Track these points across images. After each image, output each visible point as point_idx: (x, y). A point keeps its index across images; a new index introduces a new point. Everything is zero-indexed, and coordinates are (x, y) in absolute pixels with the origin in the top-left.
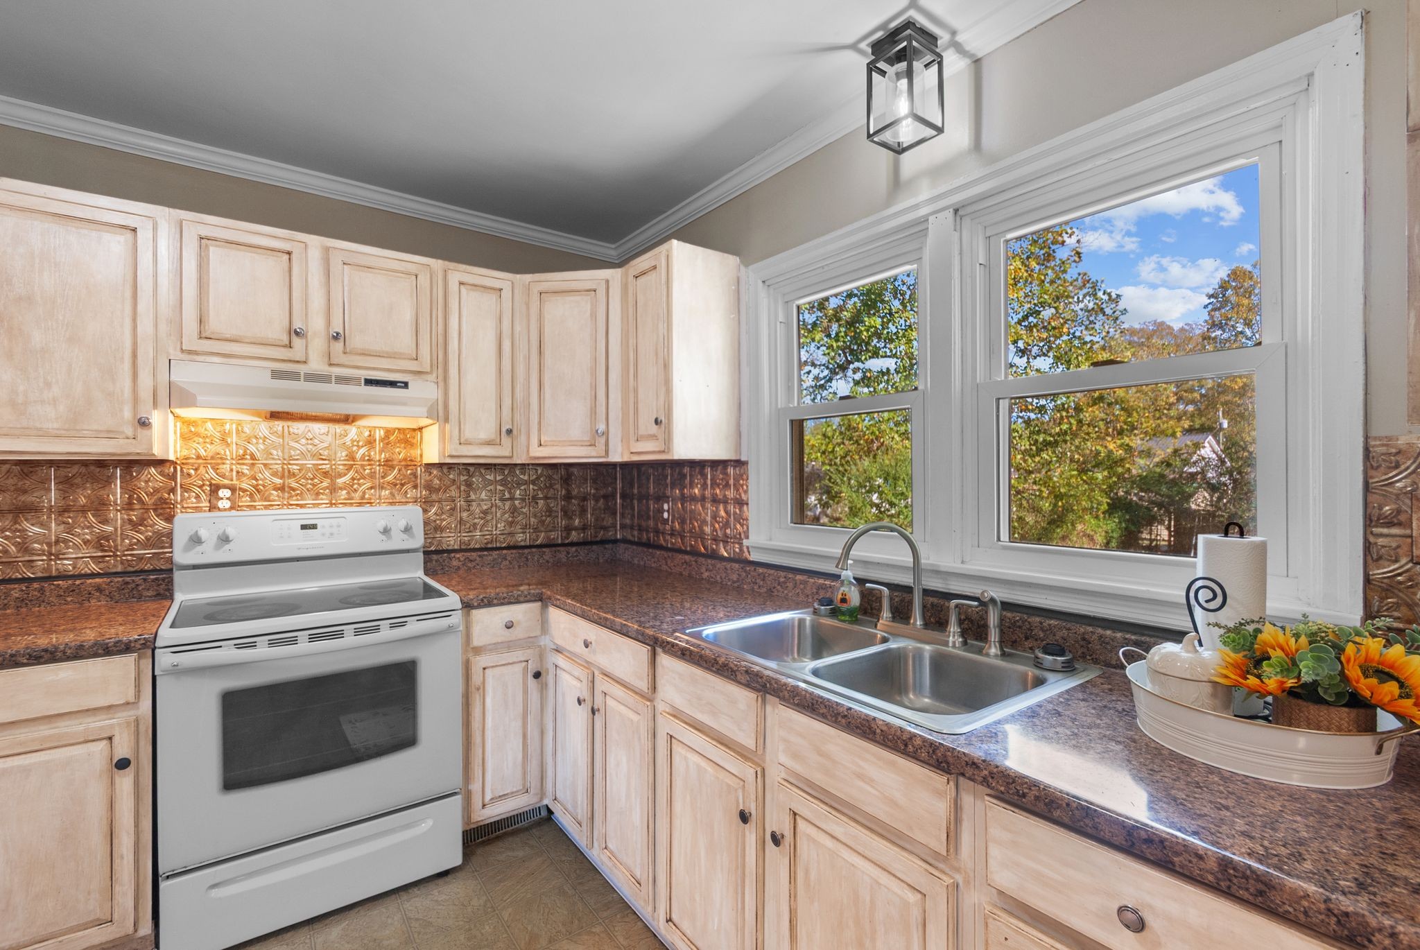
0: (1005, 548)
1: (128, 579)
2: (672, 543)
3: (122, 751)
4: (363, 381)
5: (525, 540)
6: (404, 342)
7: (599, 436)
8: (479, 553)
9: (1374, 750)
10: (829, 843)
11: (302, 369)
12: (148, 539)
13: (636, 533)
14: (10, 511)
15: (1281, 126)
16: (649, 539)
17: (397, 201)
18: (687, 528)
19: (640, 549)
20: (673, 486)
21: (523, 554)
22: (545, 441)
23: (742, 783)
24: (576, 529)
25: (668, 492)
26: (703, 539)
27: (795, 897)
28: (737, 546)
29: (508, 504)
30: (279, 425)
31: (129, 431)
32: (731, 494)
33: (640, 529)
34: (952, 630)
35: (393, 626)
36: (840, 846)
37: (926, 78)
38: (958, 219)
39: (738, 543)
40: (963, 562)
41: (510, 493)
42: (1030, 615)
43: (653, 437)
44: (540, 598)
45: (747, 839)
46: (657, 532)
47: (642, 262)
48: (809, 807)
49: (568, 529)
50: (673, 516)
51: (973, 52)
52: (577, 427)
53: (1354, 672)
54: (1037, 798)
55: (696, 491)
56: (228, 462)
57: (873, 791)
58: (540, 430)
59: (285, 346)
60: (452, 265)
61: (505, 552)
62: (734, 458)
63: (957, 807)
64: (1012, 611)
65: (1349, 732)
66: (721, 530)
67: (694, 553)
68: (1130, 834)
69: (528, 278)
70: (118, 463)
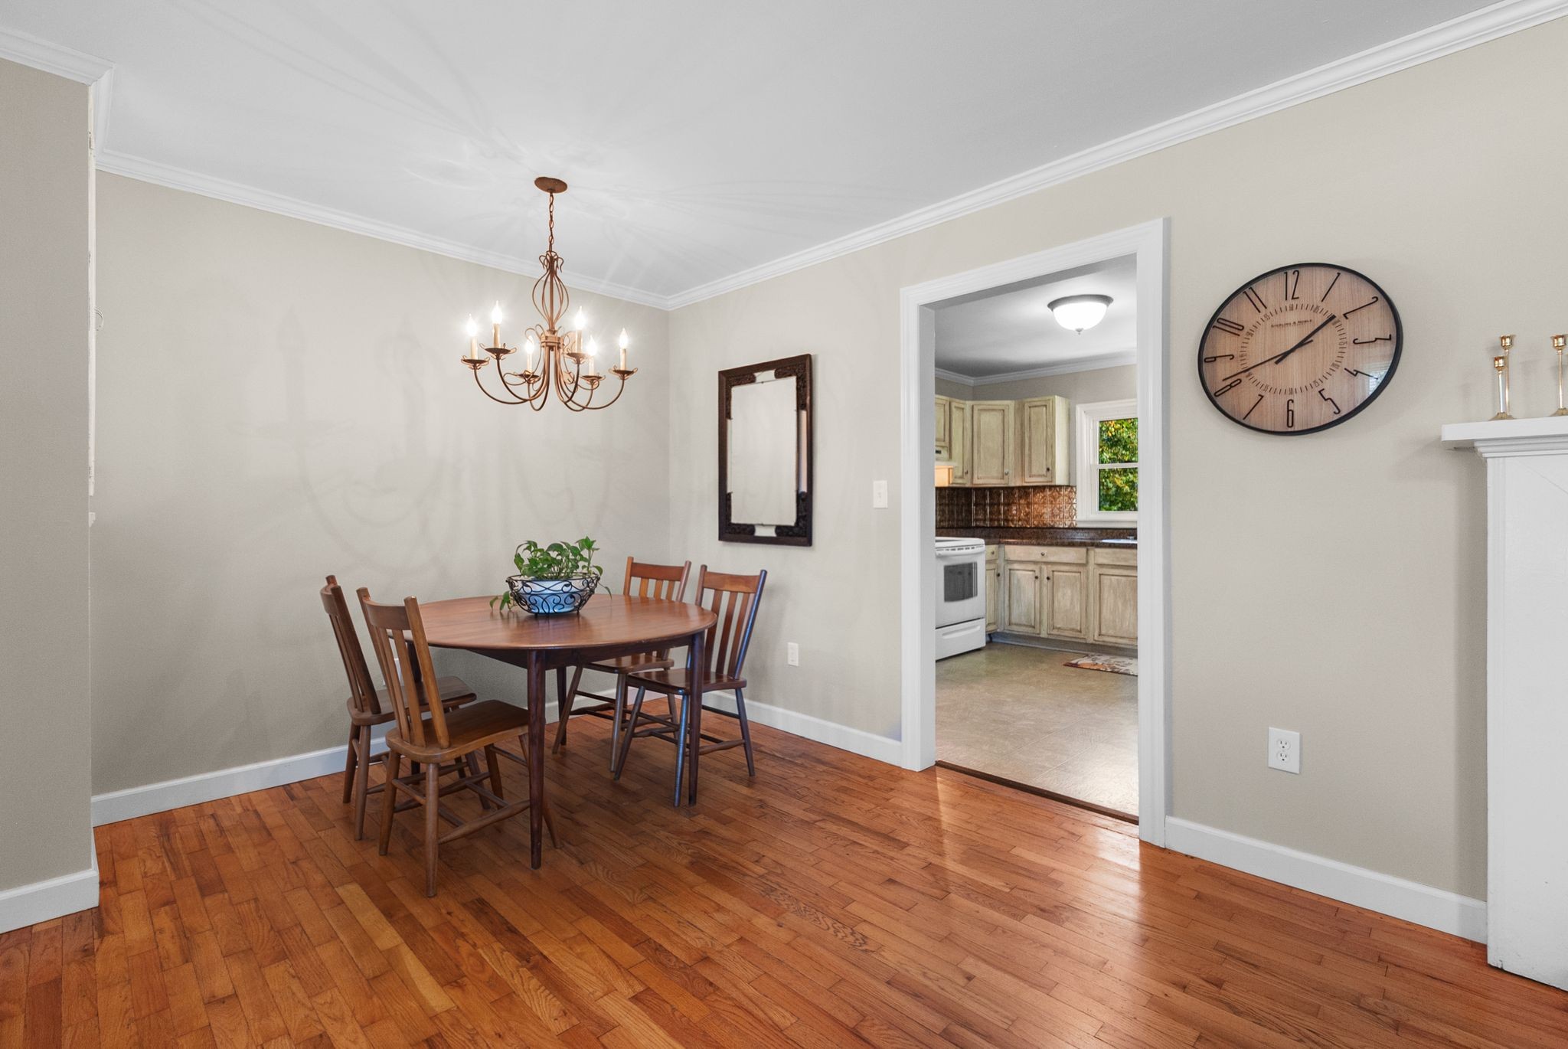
2: (1019, 525)
7: (1004, 475)
18: (1031, 516)
22: (981, 477)
26: (1043, 521)
43: (1043, 476)
44: (999, 543)
47: (1036, 401)
50: (1020, 512)
52: (995, 471)
58: (978, 471)
60: (952, 399)
62: (1068, 484)
69: (972, 403)
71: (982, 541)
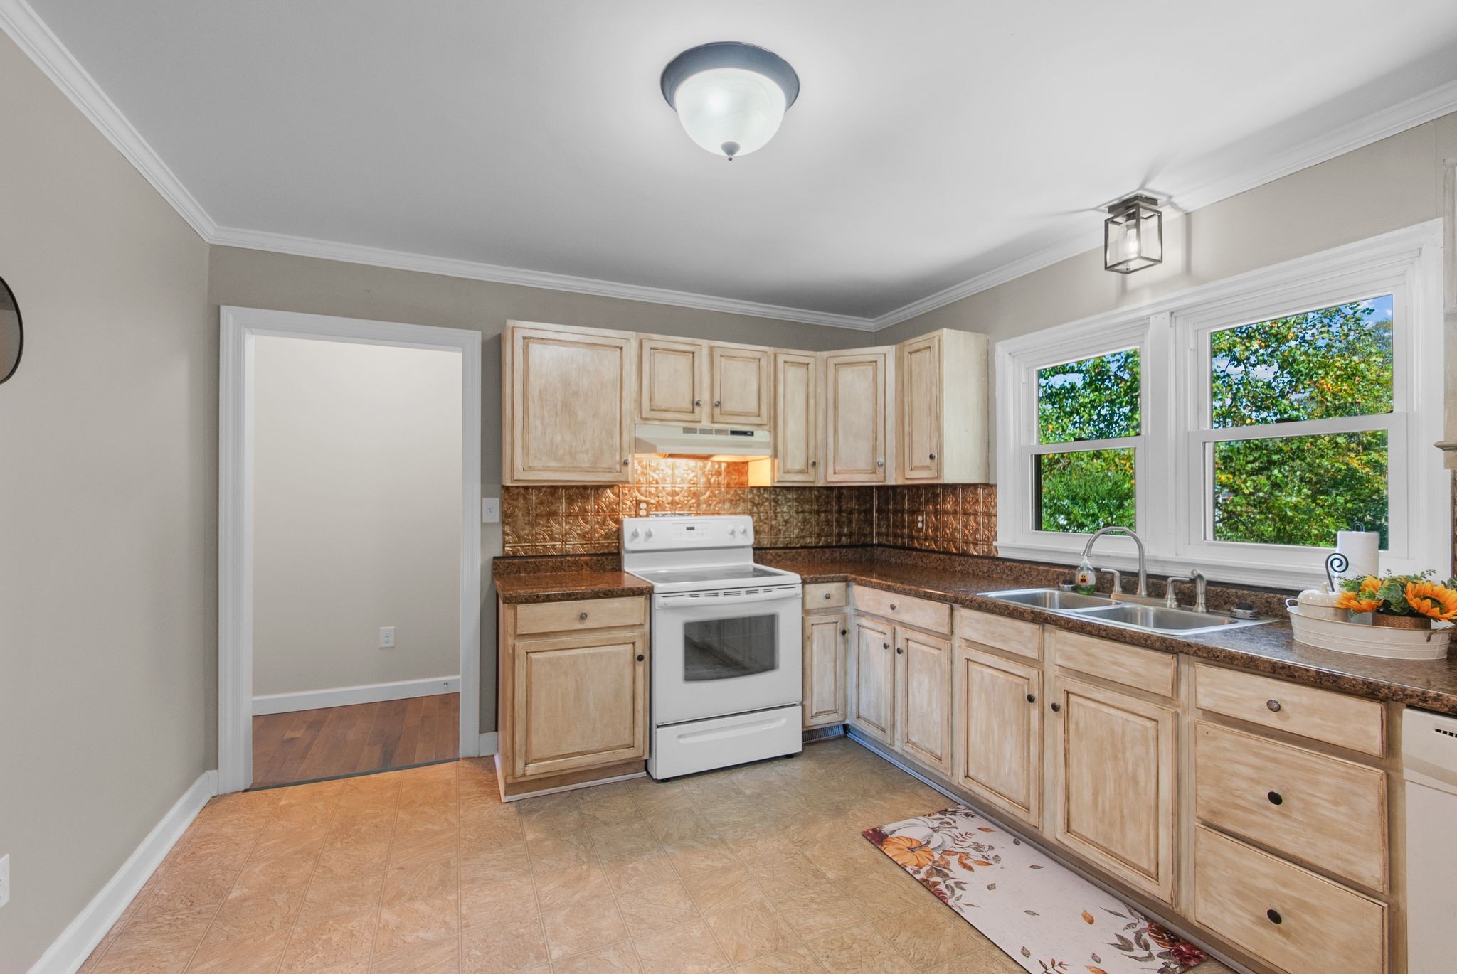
0: (1209, 544)
1: (599, 558)
2: (925, 546)
3: (639, 652)
4: (729, 433)
5: (812, 542)
6: (752, 405)
7: (878, 466)
8: (784, 551)
9: (1426, 639)
10: (1093, 705)
11: (698, 426)
12: (606, 533)
13: (891, 539)
14: (546, 515)
15: (1404, 274)
16: (904, 543)
17: (733, 305)
18: (940, 534)
19: (897, 551)
20: (927, 502)
21: (811, 552)
22: (839, 471)
23: (1027, 681)
24: (845, 535)
25: (923, 508)
26: (954, 542)
27: (1068, 742)
28: (985, 547)
29: (801, 515)
30: (670, 460)
31: (618, 468)
32: (980, 508)
33: (895, 536)
34: (1169, 597)
35: (748, 593)
36: (1100, 705)
37: (1149, 225)
38: (1173, 318)
39: (987, 545)
40: (1176, 555)
41: (802, 507)
42: (1228, 588)
43: (927, 468)
44: (846, 580)
45: (1032, 714)
46: (912, 538)
47: (918, 342)
48: (1076, 686)
49: (840, 535)
50: (927, 526)
51: (1184, 208)
52: (863, 461)
53: (1409, 596)
54: (1225, 657)
55: (949, 506)
56: (644, 486)
57: (1124, 670)
58: (834, 462)
59: (690, 412)
60: (778, 350)
61: (800, 550)
62: (984, 482)
63: (1178, 672)
64: (1212, 586)
65: (1410, 629)
66: (971, 535)
67: (947, 552)
68: (1273, 666)
69: (825, 354)
70: (592, 487)
71: (795, 578)
